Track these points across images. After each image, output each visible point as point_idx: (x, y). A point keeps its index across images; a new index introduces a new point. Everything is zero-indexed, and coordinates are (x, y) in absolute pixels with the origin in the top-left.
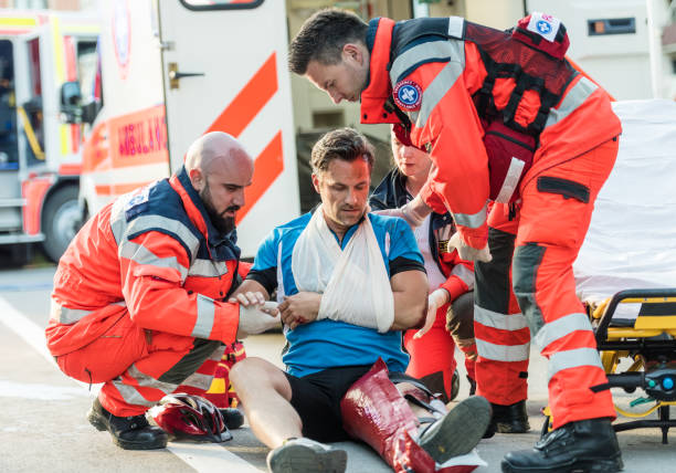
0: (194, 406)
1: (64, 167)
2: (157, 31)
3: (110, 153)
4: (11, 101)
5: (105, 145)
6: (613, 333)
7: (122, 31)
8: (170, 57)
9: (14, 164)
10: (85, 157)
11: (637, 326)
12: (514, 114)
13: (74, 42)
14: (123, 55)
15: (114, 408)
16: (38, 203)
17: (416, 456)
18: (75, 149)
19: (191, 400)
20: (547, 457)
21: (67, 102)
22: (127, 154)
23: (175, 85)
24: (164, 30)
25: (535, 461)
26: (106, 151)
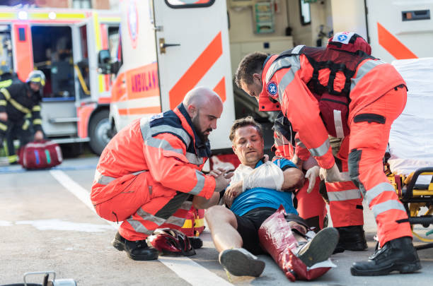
0: (174, 235)
1: (101, 99)
2: (153, 20)
3: (127, 91)
4: (71, 61)
5: (124, 86)
6: (415, 193)
7: (133, 20)
8: (160, 35)
9: (73, 98)
10: (113, 93)
11: (430, 188)
12: (333, 86)
13: (106, 27)
14: (134, 34)
15: (127, 235)
16: (87, 120)
17: (296, 263)
18: (107, 89)
19: (172, 233)
20: (377, 264)
21: (102, 61)
22: (137, 91)
23: (163, 51)
24: (156, 19)
25: (370, 266)
26: (124, 89)
